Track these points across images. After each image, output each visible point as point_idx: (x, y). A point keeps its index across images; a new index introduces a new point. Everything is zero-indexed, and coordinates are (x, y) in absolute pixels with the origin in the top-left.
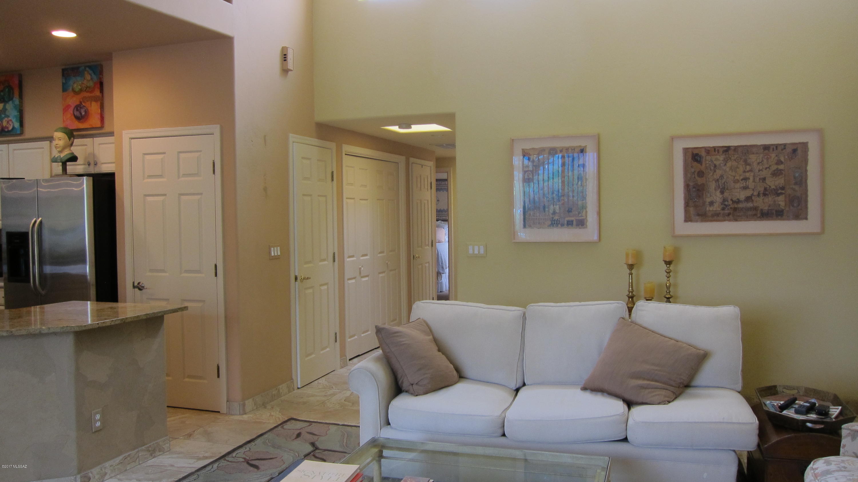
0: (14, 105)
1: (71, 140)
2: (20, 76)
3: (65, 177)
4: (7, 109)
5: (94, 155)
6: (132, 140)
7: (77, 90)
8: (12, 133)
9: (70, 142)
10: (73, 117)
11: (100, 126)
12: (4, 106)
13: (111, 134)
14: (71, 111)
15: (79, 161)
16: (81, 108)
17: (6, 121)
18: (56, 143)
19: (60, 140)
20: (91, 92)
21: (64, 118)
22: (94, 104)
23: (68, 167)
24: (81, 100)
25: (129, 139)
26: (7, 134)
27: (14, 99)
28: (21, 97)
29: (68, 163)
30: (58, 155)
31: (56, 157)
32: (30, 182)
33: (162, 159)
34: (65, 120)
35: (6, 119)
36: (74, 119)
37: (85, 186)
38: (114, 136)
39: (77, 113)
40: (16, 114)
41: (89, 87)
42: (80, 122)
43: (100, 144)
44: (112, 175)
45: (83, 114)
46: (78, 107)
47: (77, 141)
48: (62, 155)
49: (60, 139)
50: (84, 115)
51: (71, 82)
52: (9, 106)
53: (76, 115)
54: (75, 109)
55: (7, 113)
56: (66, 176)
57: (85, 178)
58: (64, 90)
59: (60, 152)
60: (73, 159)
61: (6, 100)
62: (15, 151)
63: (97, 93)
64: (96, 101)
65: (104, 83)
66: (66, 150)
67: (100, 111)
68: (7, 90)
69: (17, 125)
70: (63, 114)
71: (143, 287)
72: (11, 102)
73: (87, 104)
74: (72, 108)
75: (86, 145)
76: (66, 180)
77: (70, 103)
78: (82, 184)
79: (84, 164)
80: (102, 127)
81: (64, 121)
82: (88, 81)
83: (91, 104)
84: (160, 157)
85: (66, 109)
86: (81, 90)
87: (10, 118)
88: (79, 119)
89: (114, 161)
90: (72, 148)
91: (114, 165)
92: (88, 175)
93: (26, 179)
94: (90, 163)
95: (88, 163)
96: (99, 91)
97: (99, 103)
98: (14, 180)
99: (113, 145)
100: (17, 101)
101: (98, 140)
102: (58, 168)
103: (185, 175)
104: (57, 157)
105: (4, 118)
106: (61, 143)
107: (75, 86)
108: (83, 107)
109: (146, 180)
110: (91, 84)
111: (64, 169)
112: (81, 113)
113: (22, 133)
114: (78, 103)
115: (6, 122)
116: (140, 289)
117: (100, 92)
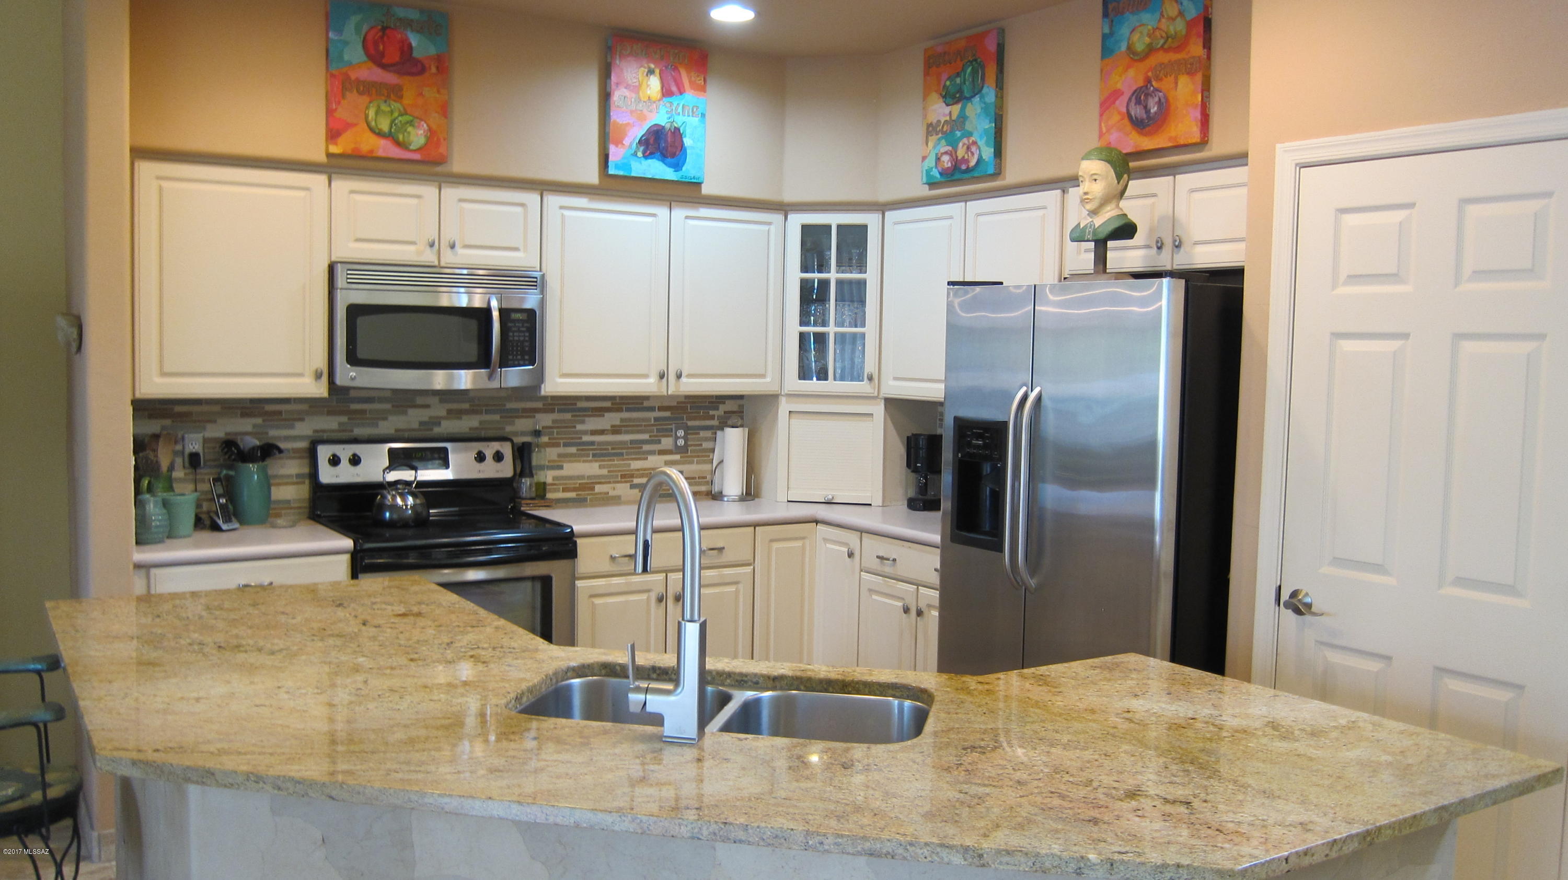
0: (983, 106)
1: (1122, 181)
2: (1002, 32)
3: (1102, 281)
4: (968, 117)
5: (1174, 220)
6: (1302, 169)
7: (1140, 47)
8: (976, 174)
9: (1120, 187)
10: (1126, 121)
11: (1199, 140)
12: (963, 109)
13: (1239, 158)
14: (1121, 104)
15: (1139, 238)
16: (1147, 95)
17: (964, 144)
18: (1086, 190)
19: (1095, 180)
20: (1179, 49)
21: (1103, 125)
22: (1184, 81)
23: (1110, 255)
24: (1150, 74)
25: (1294, 166)
26: (966, 176)
27: (985, 90)
28: (1000, 86)
29: (1110, 244)
30: (1088, 221)
31: (1082, 226)
32: (1018, 291)
33: (1400, 223)
34: (1104, 130)
35: (965, 140)
36: (1128, 126)
37: (1164, 302)
38: (1247, 165)
39: (1137, 111)
40: (986, 127)
41: (1174, 38)
42: (1145, 135)
43: (1193, 191)
44: (1237, 273)
45: (1154, 110)
46: (1141, 95)
47: (1135, 186)
48: (1098, 221)
49: (1095, 177)
50: (1156, 113)
51: (1125, 31)
52: (974, 108)
53: (1133, 114)
54: (1134, 98)
55: (968, 126)
56: (1106, 276)
57: (1165, 281)
58: (1106, 51)
59: (1094, 213)
60: (1126, 230)
61: (967, 94)
62: (981, 219)
63: (1196, 49)
64: (1191, 73)
65: (1213, 21)
66: (1109, 208)
67: (1200, 99)
68: (969, 70)
69: (988, 153)
70: (1101, 115)
71: (1309, 606)
72: (977, 99)
73: (1166, 84)
74: (1125, 98)
75: (1154, 195)
76: (1104, 288)
77: (1119, 86)
78: (1158, 296)
79: (1148, 247)
80: (1204, 141)
81: (1101, 135)
82: (1173, 19)
83: (1176, 83)
84: (1399, 216)
85: (1106, 104)
86: (1151, 50)
87: (973, 139)
88: (1141, 125)
89: (1243, 234)
90: (1122, 204)
91: (1242, 246)
92: (1172, 274)
93: (1004, 285)
94: (1162, 244)
95: (1157, 242)
96: (1200, 42)
97: (1199, 77)
98: (978, 289)
99: (1244, 191)
100: (990, 93)
101: (1186, 180)
102: (1084, 257)
103: (1480, 274)
104: (1086, 226)
105: (961, 138)
106: (1097, 189)
107: (1136, 37)
108: (1153, 92)
109: (1342, 290)
110: (1180, 26)
111: (1101, 259)
112: (1147, 111)
113: (998, 173)
114: (1141, 83)
115: (965, 147)
116: (1298, 612)
117: (1204, 47)
